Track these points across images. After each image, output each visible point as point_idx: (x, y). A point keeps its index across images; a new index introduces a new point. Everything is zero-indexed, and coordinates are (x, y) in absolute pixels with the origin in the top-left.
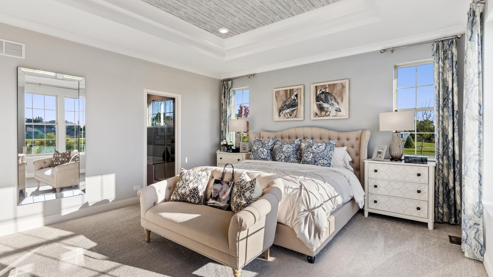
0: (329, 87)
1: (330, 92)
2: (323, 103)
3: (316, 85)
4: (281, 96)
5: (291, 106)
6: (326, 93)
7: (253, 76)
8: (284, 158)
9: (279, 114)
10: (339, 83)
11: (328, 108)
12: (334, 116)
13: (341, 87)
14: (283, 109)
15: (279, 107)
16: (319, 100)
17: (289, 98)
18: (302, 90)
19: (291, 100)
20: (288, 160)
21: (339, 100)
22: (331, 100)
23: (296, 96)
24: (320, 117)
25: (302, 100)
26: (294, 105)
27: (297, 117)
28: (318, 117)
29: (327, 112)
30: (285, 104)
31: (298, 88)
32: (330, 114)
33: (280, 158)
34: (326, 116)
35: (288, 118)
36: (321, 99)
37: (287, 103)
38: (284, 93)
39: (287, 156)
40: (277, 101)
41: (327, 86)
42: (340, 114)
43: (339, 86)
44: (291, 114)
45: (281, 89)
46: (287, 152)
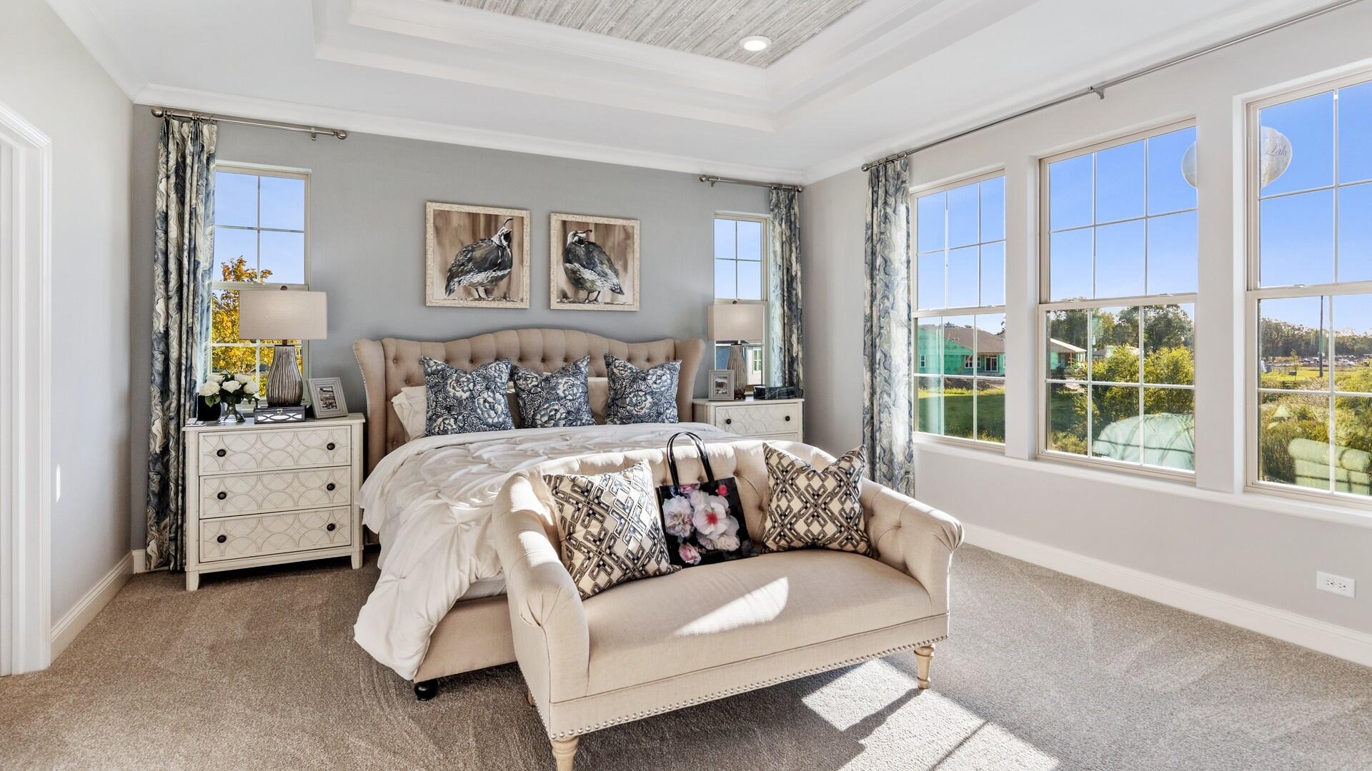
0: (596, 230)
1: (598, 243)
2: (582, 269)
3: (565, 217)
4: (456, 229)
5: (490, 263)
6: (590, 243)
7: (343, 138)
8: (564, 416)
9: (448, 286)
10: (620, 226)
11: (593, 282)
12: (608, 303)
13: (622, 236)
14: (462, 270)
15: (446, 263)
16: (571, 258)
17: (483, 240)
18: (525, 223)
19: (490, 245)
20: (575, 420)
21: (618, 266)
22: (602, 263)
23: (508, 237)
24: (575, 302)
25: (525, 252)
26: (499, 262)
27: (508, 299)
28: (570, 302)
29: (590, 292)
30: (469, 256)
31: (513, 214)
32: (599, 299)
33: (551, 418)
34: (590, 302)
35: (480, 298)
36: (577, 258)
37: (478, 254)
38: (466, 222)
39: (572, 409)
40: (440, 243)
41: (592, 228)
42: (621, 298)
43: (619, 233)
44: (489, 287)
45: (455, 208)
46: (570, 397)
